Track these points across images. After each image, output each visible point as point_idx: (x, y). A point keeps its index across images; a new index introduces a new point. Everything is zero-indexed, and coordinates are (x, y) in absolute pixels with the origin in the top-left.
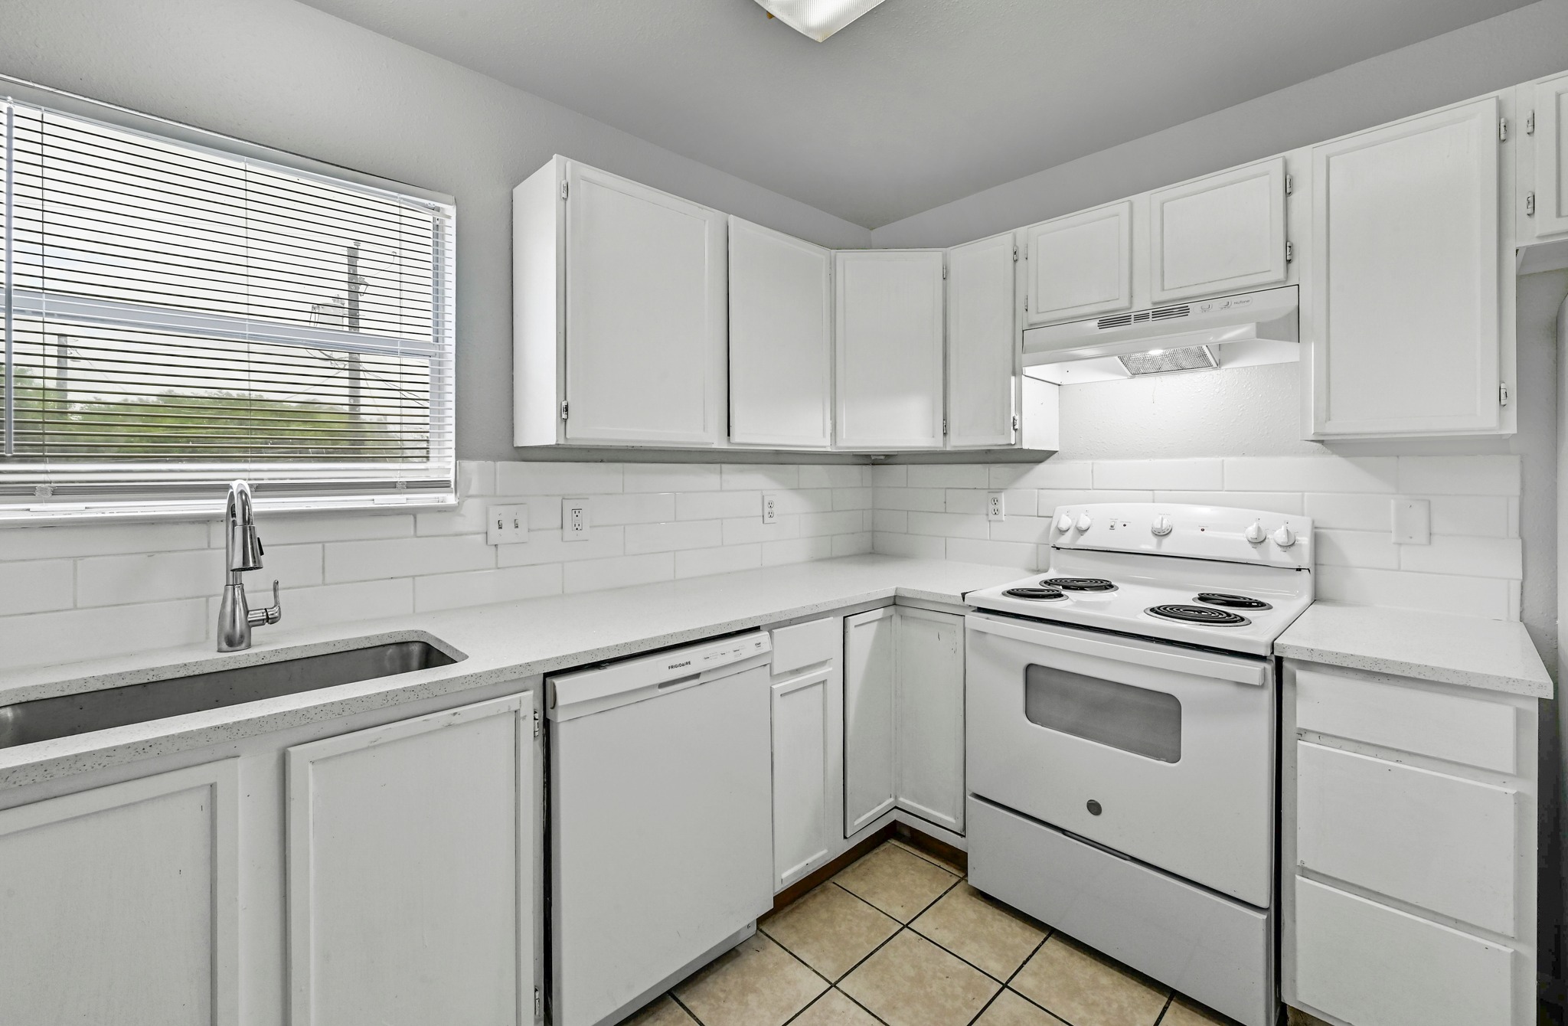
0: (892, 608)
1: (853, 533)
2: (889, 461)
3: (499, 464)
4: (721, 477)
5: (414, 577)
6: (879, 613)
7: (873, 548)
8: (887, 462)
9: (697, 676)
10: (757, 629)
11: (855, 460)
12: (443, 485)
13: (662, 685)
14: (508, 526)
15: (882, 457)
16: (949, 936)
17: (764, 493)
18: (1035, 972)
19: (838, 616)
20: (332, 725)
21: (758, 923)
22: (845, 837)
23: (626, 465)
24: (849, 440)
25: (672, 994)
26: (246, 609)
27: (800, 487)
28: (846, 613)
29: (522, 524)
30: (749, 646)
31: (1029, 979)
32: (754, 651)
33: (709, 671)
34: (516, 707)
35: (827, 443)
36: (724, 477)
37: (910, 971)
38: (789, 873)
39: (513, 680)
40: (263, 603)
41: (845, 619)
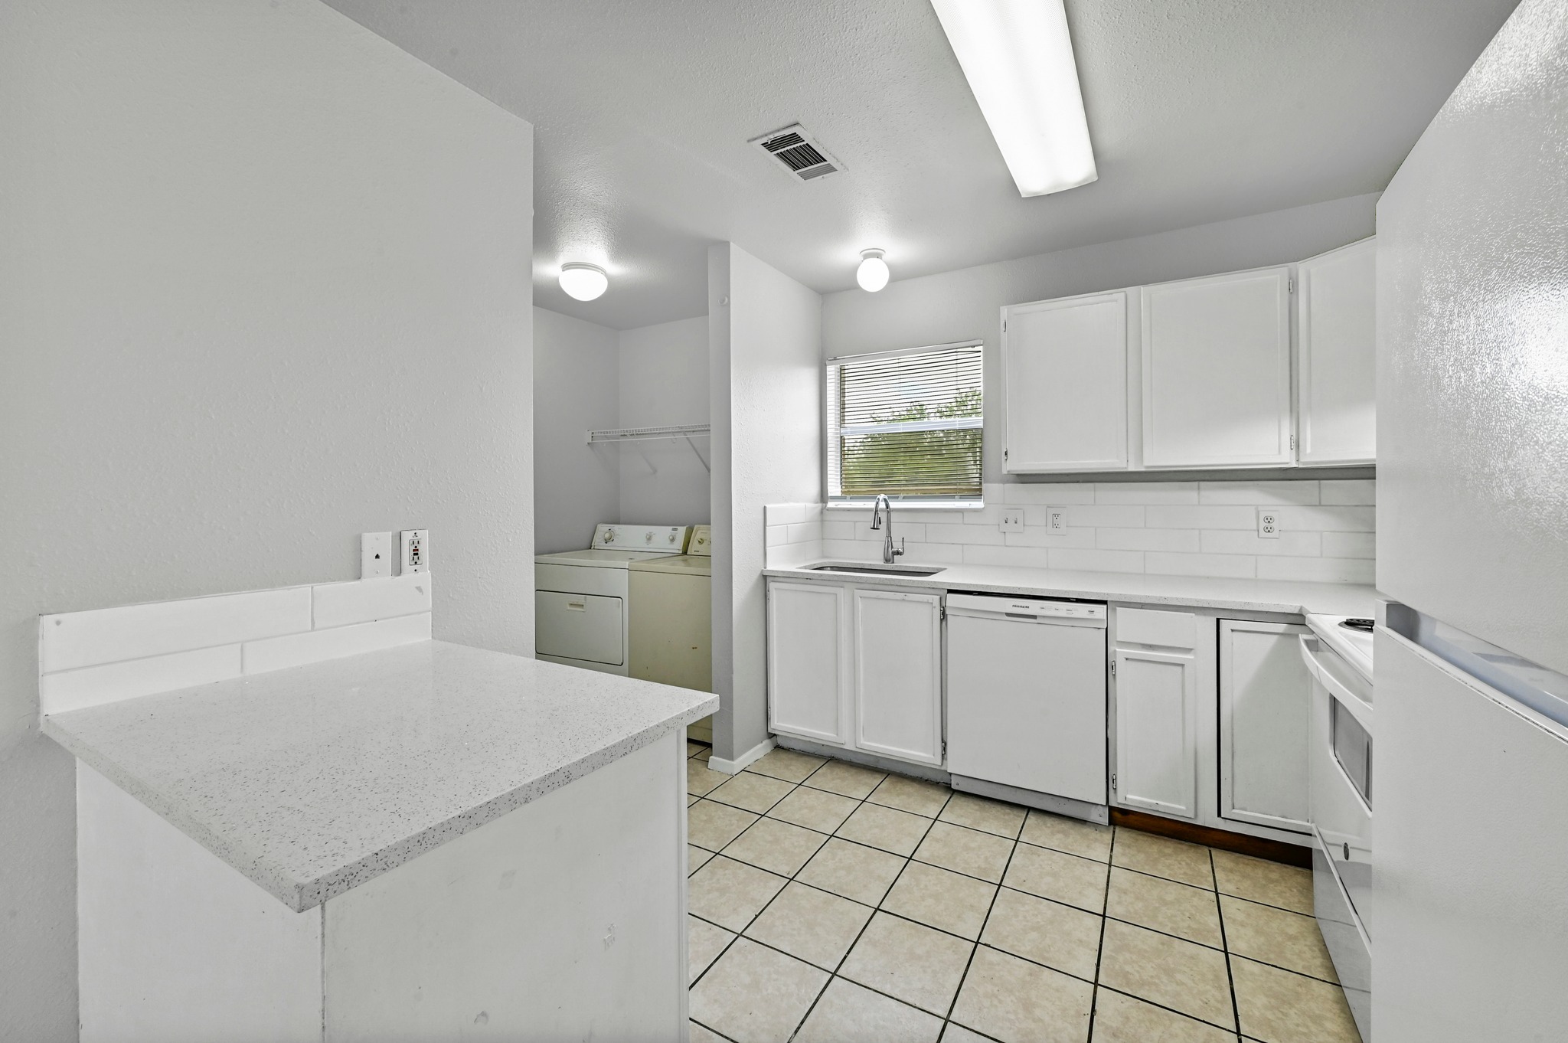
0: (1302, 628)
3: (1007, 485)
4: (1199, 493)
5: (963, 544)
6: (1281, 628)
9: (1034, 617)
10: (1104, 602)
12: (979, 497)
13: (1008, 615)
14: (1011, 522)
16: (1241, 917)
17: (1260, 508)
18: (1270, 973)
19: (1211, 615)
20: (867, 586)
21: (1112, 822)
22: (1219, 815)
23: (1097, 484)
24: (1314, 455)
25: (1029, 809)
26: (892, 547)
27: (1322, 504)
28: (1220, 617)
29: (1020, 521)
30: (1082, 610)
31: (1256, 968)
32: (1086, 615)
33: (1044, 617)
34: (931, 601)
35: (1286, 459)
36: (1203, 493)
37: (1169, 898)
38: (1132, 796)
39: (933, 588)
40: (897, 546)
41: (1218, 620)
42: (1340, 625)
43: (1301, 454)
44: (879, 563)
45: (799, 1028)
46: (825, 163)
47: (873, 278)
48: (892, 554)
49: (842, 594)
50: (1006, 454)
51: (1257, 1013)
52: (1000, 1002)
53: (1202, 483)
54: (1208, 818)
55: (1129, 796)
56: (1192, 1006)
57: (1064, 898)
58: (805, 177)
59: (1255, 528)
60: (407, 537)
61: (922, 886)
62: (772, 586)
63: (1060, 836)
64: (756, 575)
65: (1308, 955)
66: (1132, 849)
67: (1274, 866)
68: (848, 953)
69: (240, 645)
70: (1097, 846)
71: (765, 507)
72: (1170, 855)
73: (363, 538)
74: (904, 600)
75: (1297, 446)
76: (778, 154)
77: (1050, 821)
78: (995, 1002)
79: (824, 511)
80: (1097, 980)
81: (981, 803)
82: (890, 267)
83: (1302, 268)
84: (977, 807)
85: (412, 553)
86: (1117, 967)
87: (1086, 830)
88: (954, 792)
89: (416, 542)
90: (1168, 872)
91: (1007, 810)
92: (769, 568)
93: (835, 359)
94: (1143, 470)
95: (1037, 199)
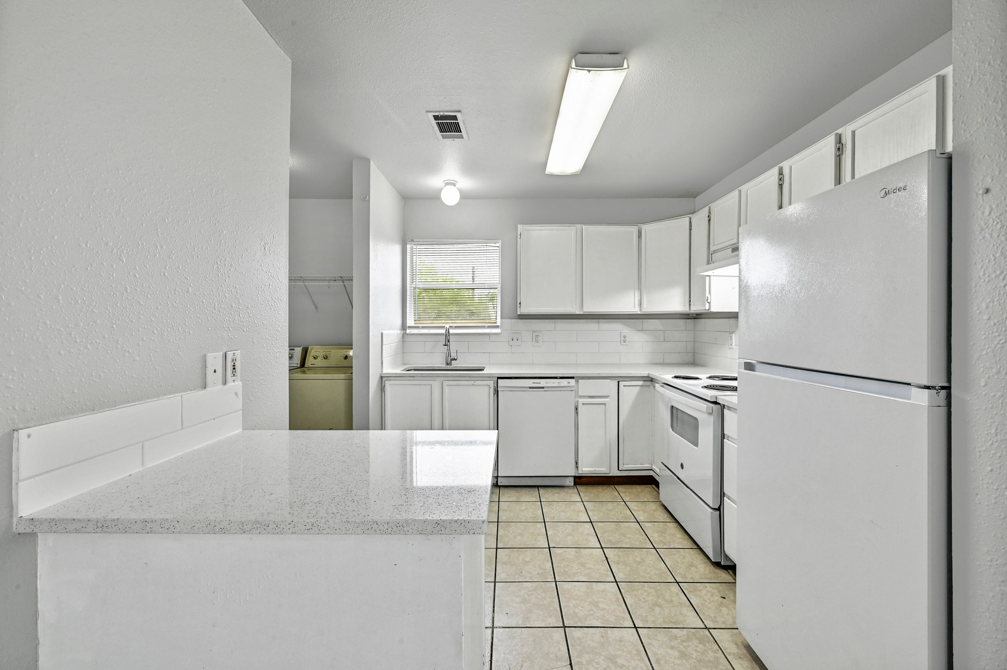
0: (650, 382)
1: (679, 353)
2: (699, 317)
3: (513, 320)
5: (489, 353)
6: (641, 383)
7: (694, 361)
8: (696, 317)
9: (543, 388)
10: (573, 378)
11: (681, 317)
12: (498, 327)
13: (530, 388)
14: (515, 340)
15: (695, 315)
16: (636, 508)
17: (622, 331)
18: (654, 525)
19: (616, 380)
20: (451, 378)
21: (576, 484)
22: (618, 469)
23: (556, 320)
24: (648, 309)
25: (538, 487)
26: (451, 356)
27: (644, 329)
28: (619, 379)
29: (519, 340)
30: (564, 382)
31: (649, 524)
32: (566, 384)
33: (548, 387)
34: (489, 384)
35: (636, 310)
36: (600, 325)
37: (610, 508)
38: (586, 469)
39: (489, 377)
40: (453, 355)
41: (618, 382)
42: (672, 378)
43: (642, 308)
44: (444, 366)
45: (494, 610)
46: (460, 133)
47: (450, 197)
48: (450, 360)
49: (436, 385)
50: (520, 303)
51: (657, 539)
52: (572, 567)
53: (600, 320)
54: (615, 473)
55: (583, 469)
56: (637, 545)
57: (572, 519)
58: (444, 137)
59: (620, 341)
60: (230, 356)
61: (511, 532)
62: (388, 384)
63: (557, 495)
64: (378, 377)
65: (662, 515)
66: (588, 493)
67: (638, 486)
68: (496, 571)
69: (141, 444)
70: (573, 495)
71: (382, 333)
72: (602, 492)
73: (207, 357)
74: (473, 385)
75: (640, 304)
76: (438, 122)
77: (550, 490)
78: (570, 568)
79: (405, 335)
80: (601, 546)
81: (516, 489)
82: (460, 191)
83: (645, 228)
84: (515, 491)
85: (232, 368)
86: (606, 539)
87: (566, 490)
88: (500, 486)
89: (234, 359)
90: (604, 498)
91: (529, 489)
92: (384, 371)
93: (412, 241)
94: (582, 313)
95: (552, 176)
